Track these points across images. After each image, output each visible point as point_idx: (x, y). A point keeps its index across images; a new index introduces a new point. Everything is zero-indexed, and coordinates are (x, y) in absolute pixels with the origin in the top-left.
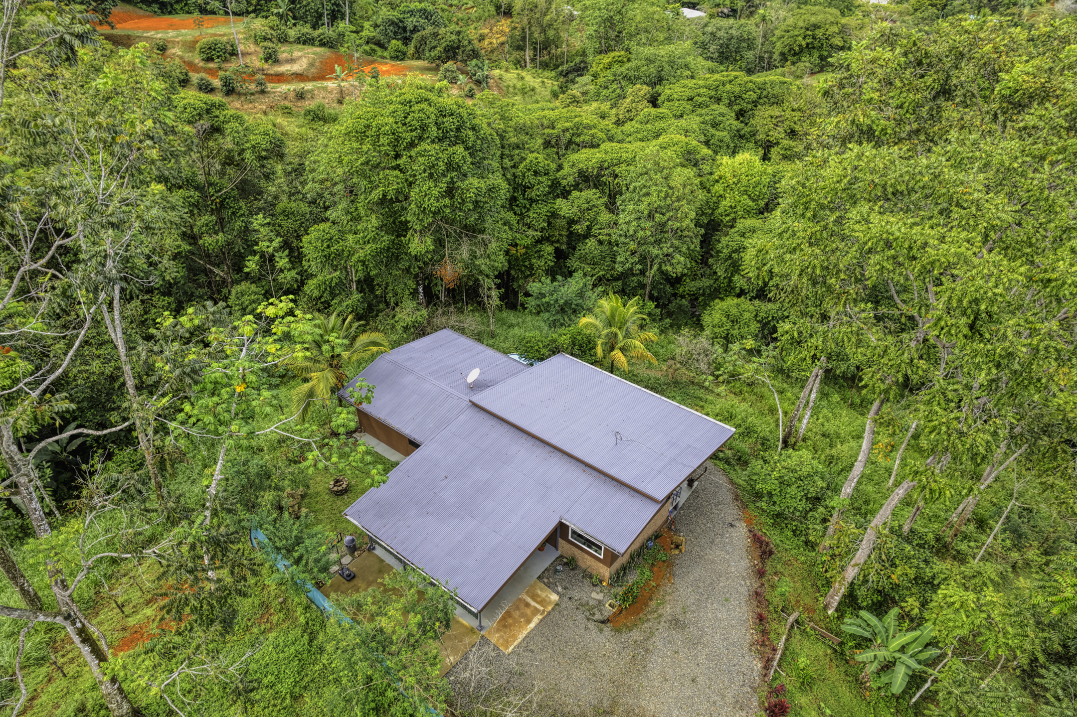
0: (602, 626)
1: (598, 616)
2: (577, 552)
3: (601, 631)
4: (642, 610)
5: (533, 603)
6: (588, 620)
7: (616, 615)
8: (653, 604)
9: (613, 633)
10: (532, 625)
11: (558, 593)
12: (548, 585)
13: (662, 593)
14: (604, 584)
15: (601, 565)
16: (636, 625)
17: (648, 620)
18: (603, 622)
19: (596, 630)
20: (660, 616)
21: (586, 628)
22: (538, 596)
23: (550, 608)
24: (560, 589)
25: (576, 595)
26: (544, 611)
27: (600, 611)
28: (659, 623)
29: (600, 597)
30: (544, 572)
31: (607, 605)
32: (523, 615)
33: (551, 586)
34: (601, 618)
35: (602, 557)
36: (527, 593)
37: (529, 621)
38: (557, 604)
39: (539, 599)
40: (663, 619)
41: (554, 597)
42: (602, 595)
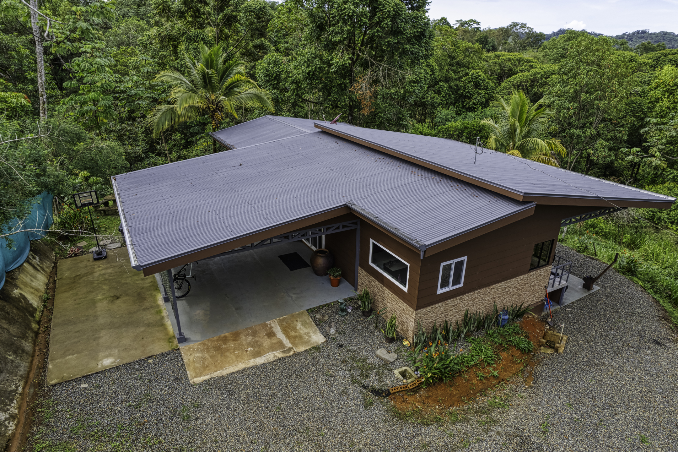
0: (372, 397)
1: (372, 381)
2: (377, 286)
3: (368, 405)
4: (460, 401)
5: (280, 335)
6: (354, 382)
7: (405, 390)
8: (484, 401)
9: (388, 417)
10: (260, 361)
11: (326, 335)
12: (318, 323)
13: (507, 391)
14: (406, 343)
15: (405, 306)
16: (438, 420)
17: (467, 420)
18: (377, 392)
19: (359, 401)
20: (494, 421)
21: (344, 393)
22: (295, 329)
23: (302, 349)
24: (332, 331)
25: (352, 344)
26: (290, 349)
27: (380, 375)
28: (487, 431)
29: (391, 357)
30: (323, 306)
31: (397, 372)
32: (255, 344)
33: (320, 324)
34: (377, 385)
35: (406, 290)
36: (280, 323)
37: (257, 354)
38: (317, 348)
39: (293, 333)
40: (495, 429)
41: (318, 338)
42: (395, 356)
